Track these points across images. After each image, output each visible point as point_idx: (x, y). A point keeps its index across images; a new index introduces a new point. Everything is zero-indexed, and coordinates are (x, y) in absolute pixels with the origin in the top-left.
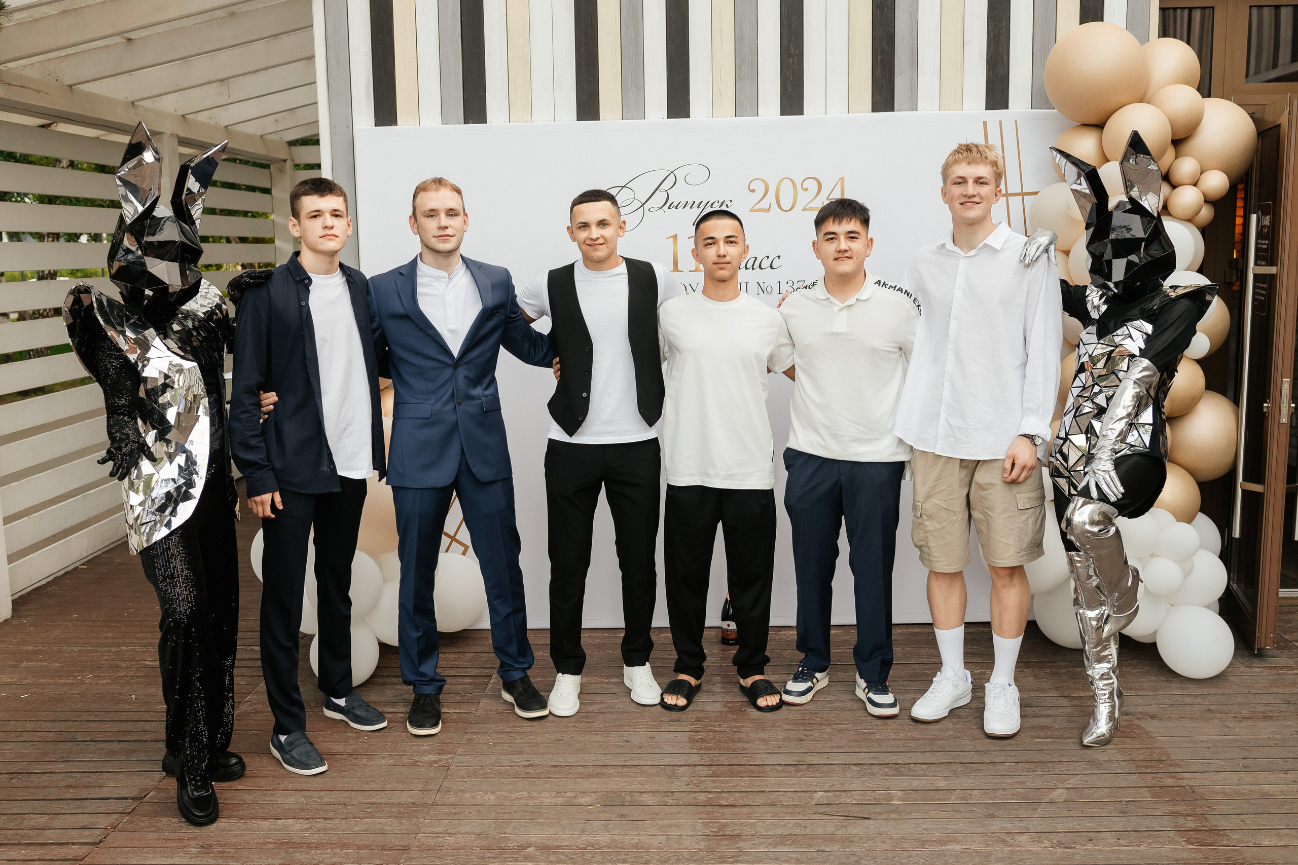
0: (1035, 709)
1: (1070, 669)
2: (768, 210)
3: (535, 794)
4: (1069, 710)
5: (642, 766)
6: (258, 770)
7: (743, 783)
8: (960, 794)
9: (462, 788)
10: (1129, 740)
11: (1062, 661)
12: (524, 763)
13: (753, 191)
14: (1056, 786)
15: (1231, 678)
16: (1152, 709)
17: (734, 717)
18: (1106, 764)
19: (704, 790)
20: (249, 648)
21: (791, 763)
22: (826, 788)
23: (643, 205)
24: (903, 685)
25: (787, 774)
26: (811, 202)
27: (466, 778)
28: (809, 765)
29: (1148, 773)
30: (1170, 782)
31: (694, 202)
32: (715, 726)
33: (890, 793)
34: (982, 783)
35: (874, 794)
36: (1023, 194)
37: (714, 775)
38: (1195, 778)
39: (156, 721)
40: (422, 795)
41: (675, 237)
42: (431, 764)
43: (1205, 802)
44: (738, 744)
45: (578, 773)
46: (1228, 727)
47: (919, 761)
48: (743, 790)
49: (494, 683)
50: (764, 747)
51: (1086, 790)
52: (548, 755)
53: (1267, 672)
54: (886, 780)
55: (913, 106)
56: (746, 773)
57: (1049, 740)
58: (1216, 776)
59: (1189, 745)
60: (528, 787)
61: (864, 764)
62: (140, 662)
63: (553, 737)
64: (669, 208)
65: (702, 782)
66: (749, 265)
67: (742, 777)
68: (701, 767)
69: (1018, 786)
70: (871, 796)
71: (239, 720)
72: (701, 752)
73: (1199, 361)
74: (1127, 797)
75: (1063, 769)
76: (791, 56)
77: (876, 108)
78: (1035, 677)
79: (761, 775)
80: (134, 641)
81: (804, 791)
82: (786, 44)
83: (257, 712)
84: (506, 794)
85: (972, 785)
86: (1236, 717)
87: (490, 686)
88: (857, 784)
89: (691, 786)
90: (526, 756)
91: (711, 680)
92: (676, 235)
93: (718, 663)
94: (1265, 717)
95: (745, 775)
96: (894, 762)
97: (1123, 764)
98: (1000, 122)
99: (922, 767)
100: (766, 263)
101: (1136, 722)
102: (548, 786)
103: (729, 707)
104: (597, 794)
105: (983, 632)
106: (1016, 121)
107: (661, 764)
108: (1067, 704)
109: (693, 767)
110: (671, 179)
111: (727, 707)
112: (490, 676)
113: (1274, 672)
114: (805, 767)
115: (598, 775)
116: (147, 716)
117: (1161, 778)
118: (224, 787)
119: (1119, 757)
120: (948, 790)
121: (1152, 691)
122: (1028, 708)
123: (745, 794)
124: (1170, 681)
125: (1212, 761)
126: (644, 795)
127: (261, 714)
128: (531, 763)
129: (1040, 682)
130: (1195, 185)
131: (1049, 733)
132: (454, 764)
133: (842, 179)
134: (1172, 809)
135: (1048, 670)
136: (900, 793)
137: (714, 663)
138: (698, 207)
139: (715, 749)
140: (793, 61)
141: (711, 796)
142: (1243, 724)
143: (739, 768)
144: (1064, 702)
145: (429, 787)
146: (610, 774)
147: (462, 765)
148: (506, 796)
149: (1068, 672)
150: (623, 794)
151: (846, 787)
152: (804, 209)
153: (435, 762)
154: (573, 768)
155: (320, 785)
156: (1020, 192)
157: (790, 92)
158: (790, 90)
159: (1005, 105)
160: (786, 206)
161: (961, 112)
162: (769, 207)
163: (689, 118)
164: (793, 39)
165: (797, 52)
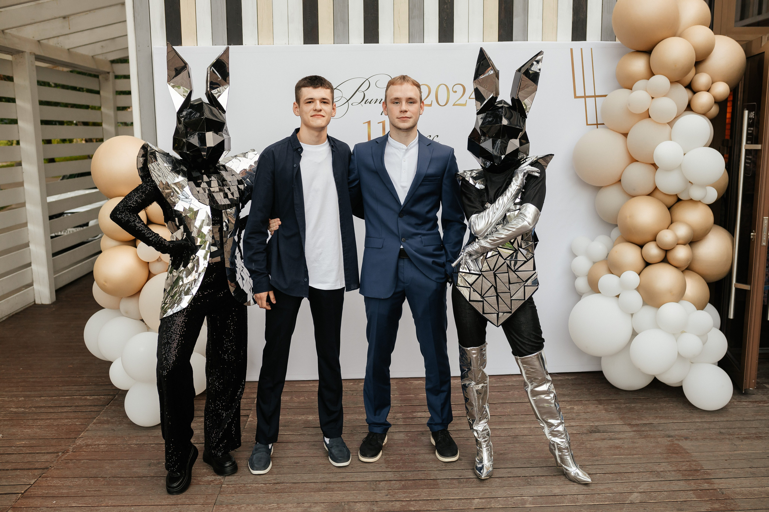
0: (609, 434)
1: (627, 405)
2: (430, 105)
3: (282, 505)
4: (632, 434)
5: (354, 481)
6: (87, 491)
7: (424, 493)
8: (570, 498)
9: (231, 501)
10: (674, 455)
11: (622, 399)
12: (273, 481)
14: (632, 490)
15: (730, 410)
16: (684, 433)
17: (413, 443)
18: (662, 473)
19: (398, 499)
20: (83, 398)
21: (455, 478)
22: (480, 495)
23: (348, 101)
24: (521, 418)
25: (453, 486)
26: (458, 100)
27: (234, 494)
28: (467, 478)
29: (691, 480)
30: (706, 486)
31: (382, 99)
32: (401, 450)
33: (523, 499)
34: (584, 489)
35: (513, 500)
36: (595, 96)
37: (404, 487)
38: (722, 483)
39: (16, 454)
40: (204, 508)
41: (369, 123)
42: (209, 483)
43: (732, 501)
44: (418, 464)
45: (311, 488)
46: (735, 445)
47: (540, 474)
48: (425, 499)
49: (251, 421)
50: (436, 466)
51: (652, 493)
52: (289, 475)
53: (751, 405)
54: (520, 488)
55: (525, 38)
56: (425, 485)
57: (622, 456)
58: (735, 481)
59: (714, 459)
60: (277, 499)
61: (504, 477)
62: (7, 409)
63: (293, 461)
64: (365, 103)
65: (396, 493)
67: (423, 489)
68: (395, 481)
69: (608, 491)
70: (511, 501)
71: (75, 452)
72: (394, 470)
73: (710, 206)
74: (680, 499)
75: (635, 478)
76: (446, 3)
77: (501, 38)
78: (605, 410)
79: (435, 487)
80: (4, 393)
81: (466, 499)
83: (87, 445)
84: (262, 506)
85: (577, 491)
86: (739, 438)
87: (248, 423)
88: (500, 493)
89: (389, 496)
90: (274, 476)
91: (396, 416)
92: (370, 121)
93: (399, 404)
94: (757, 437)
95: (425, 487)
96: (523, 475)
97: (673, 473)
98: (581, 49)
99: (542, 478)
101: (676, 442)
102: (291, 498)
103: (409, 436)
104: (325, 504)
105: (568, 379)
106: (591, 49)
107: (368, 480)
108: (629, 429)
109: (389, 482)
110: (366, 85)
111: (407, 436)
112: (248, 416)
113: (756, 405)
114: (465, 480)
115: (325, 489)
116: (10, 450)
117: (700, 483)
118: (62, 505)
119: (670, 468)
120: (562, 495)
121: (682, 420)
122: (605, 433)
123: (425, 502)
124: (692, 412)
125: (730, 470)
126: (357, 504)
127: (90, 447)
128: (279, 481)
129: (610, 414)
130: (708, 91)
131: (622, 451)
132: (225, 483)
134: (711, 506)
135: (614, 406)
136: (530, 499)
137: (397, 404)
139: (403, 468)
140: (447, 7)
141: (404, 504)
142: (744, 443)
143: (421, 482)
144: (627, 428)
145: (208, 501)
146: (333, 488)
147: (231, 483)
148: (262, 507)
149: (626, 407)
150: (343, 504)
151: (494, 494)
152: (454, 105)
153: (211, 481)
154: (307, 484)
155: (131, 502)
156: (594, 95)
157: (445, 27)
158: (445, 26)
159: (584, 38)
160: (442, 102)
161: (556, 42)
162: (430, 103)
163: (378, 43)
165: (450, 1)
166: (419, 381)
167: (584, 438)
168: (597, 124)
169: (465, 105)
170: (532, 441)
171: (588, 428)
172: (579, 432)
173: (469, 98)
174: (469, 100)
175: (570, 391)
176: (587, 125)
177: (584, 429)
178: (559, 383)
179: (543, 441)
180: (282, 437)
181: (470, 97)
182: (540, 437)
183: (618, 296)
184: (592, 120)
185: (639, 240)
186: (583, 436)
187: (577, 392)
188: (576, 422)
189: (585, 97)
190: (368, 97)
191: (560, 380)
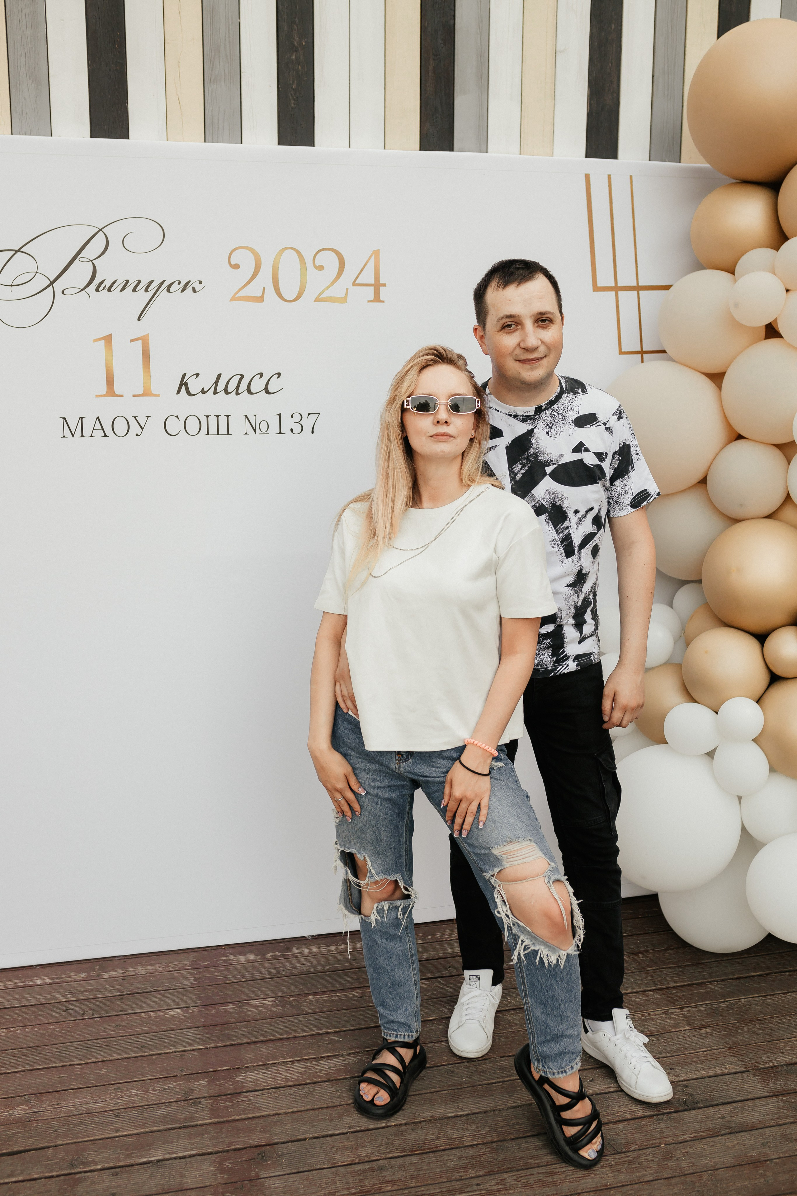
0: (722, 1109)
1: (732, 999)
2: (261, 299)
4: (773, 1106)
13: (236, 267)
23: (52, 283)
26: (328, 287)
31: (139, 282)
36: (638, 288)
41: (108, 339)
55: (482, 146)
64: (97, 290)
66: (232, 387)
76: (294, 49)
77: (426, 144)
78: (689, 1023)
82: (286, 28)
91: (192, 1091)
92: (110, 336)
98: (609, 177)
100: (258, 385)
103: (227, 1170)
106: (631, 177)
110: (98, 243)
111: (222, 1170)
129: (702, 1035)
133: (376, 254)
135: (703, 1006)
138: (146, 290)
140: (296, 59)
144: (756, 1085)
152: (318, 299)
156: (635, 284)
157: (292, 109)
158: (293, 106)
159: (612, 153)
160: (289, 293)
161: (553, 158)
162: (259, 295)
163: (128, 138)
164: (297, 20)
165: (304, 44)
166: (246, 953)
168: (642, 352)
169: (343, 300)
173: (354, 284)
174: (353, 290)
176: (621, 353)
181: (357, 282)
183: (711, 754)
184: (631, 343)
185: (758, 624)
186: (662, 1125)
189: (616, 289)
190: (104, 274)
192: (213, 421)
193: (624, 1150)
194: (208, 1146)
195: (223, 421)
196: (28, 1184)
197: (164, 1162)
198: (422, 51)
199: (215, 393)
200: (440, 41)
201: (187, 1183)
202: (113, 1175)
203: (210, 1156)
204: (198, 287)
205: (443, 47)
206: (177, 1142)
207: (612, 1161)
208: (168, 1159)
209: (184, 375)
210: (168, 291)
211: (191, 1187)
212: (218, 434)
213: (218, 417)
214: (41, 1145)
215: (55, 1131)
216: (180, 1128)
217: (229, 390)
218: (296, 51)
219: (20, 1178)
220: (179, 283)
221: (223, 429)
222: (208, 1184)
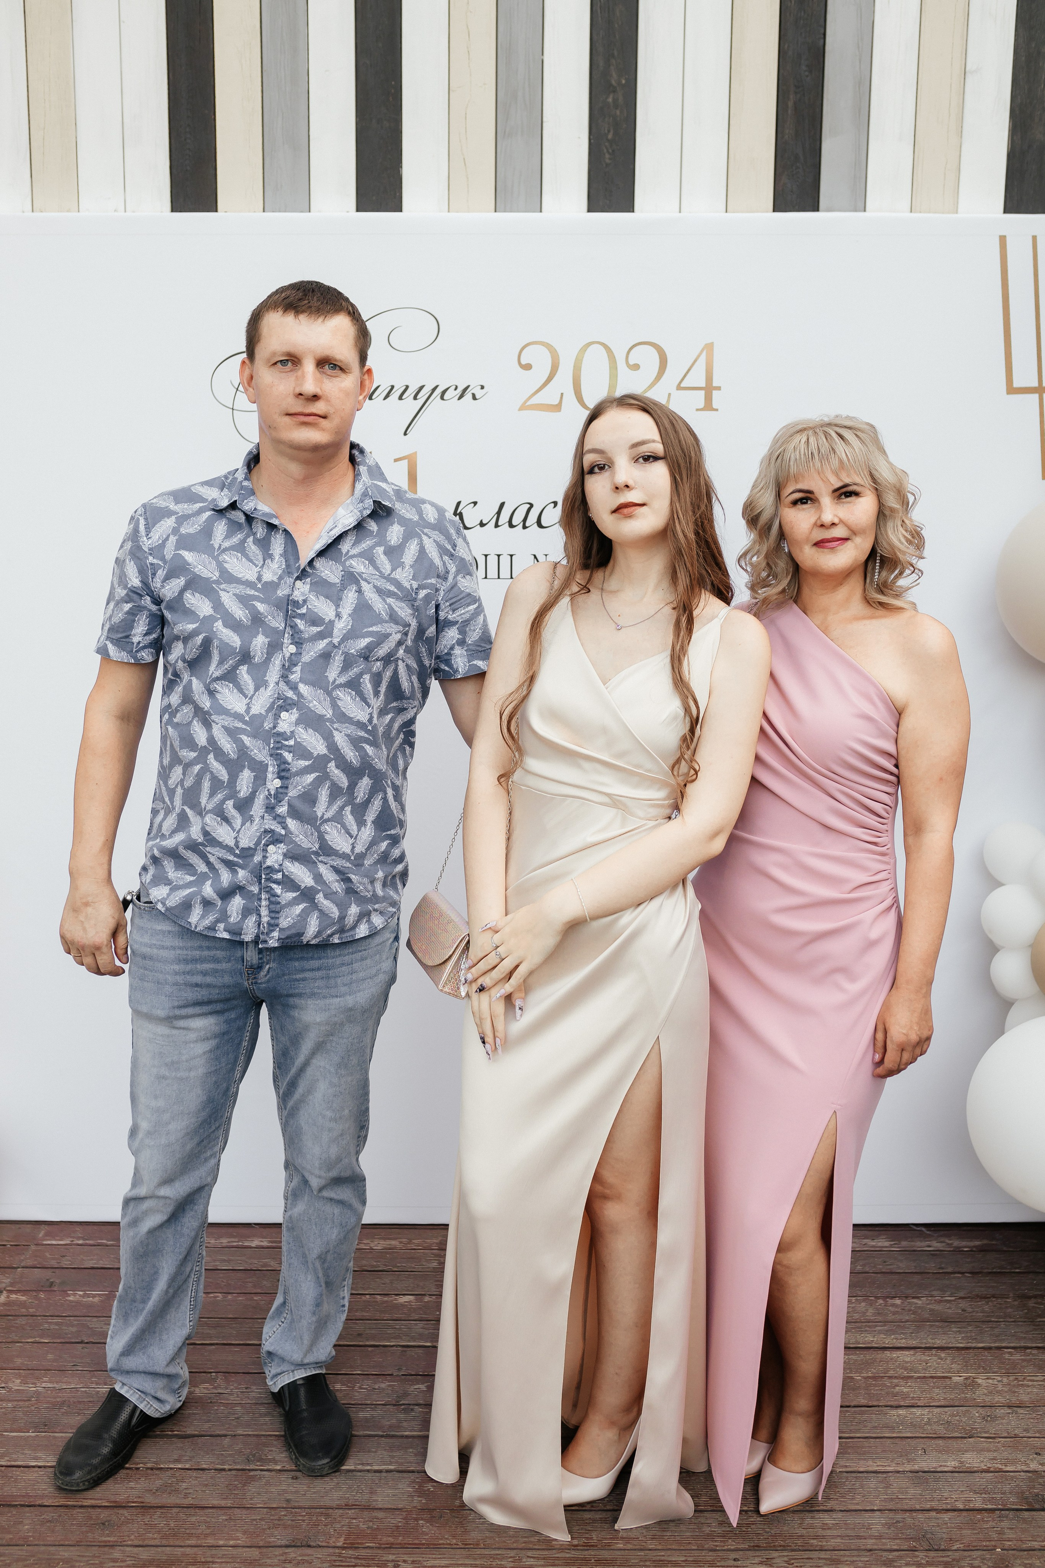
2: (557, 407)
13: (528, 367)
31: (407, 387)
55: (859, 203)
66: (517, 519)
76: (611, 89)
77: (781, 203)
82: (601, 64)
98: (1034, 238)
100: (551, 517)
133: (709, 348)
138: (415, 398)
140: (615, 101)
157: (607, 165)
158: (608, 161)
161: (955, 215)
162: (556, 402)
163: (401, 211)
164: (616, 53)
165: (624, 82)
167: (1010, 1534)
170: (833, 1543)
171: (1025, 1488)
172: (992, 1500)
173: (679, 388)
174: (679, 395)
175: (963, 1304)
176: (1043, 477)
177: (1007, 1488)
178: (931, 1266)
179: (870, 1543)
180: (16, 1481)
181: (682, 385)
182: (857, 1519)
186: (1005, 1524)
187: (986, 1308)
188: (982, 1450)
191: (935, 1254)
192: (492, 561)
193: (943, 1547)
194: (411, 1462)
195: (505, 561)
196: (195, 1474)
197: (354, 1473)
198: (780, 82)
199: (497, 526)
200: (804, 68)
201: (377, 1501)
202: (293, 1478)
203: (410, 1474)
204: (479, 393)
205: (807, 76)
206: (375, 1452)
207: (922, 1558)
208: (360, 1471)
209: (459, 503)
210: (442, 398)
211: (380, 1506)
212: (499, 578)
213: (499, 556)
214: (218, 1432)
215: (238, 1418)
216: (382, 1436)
217: (514, 523)
218: (614, 92)
219: (187, 1466)
220: (456, 389)
221: (505, 572)
222: (400, 1506)
